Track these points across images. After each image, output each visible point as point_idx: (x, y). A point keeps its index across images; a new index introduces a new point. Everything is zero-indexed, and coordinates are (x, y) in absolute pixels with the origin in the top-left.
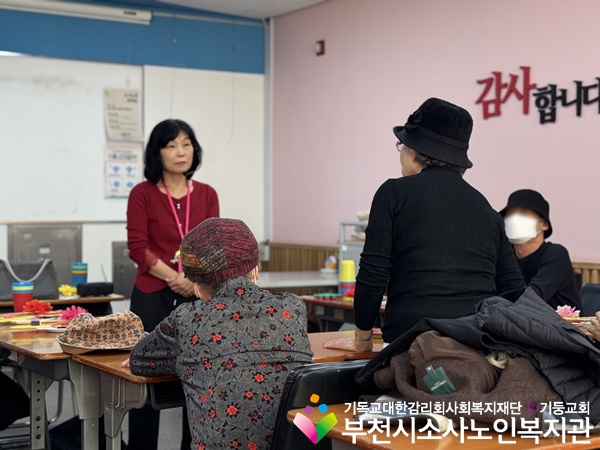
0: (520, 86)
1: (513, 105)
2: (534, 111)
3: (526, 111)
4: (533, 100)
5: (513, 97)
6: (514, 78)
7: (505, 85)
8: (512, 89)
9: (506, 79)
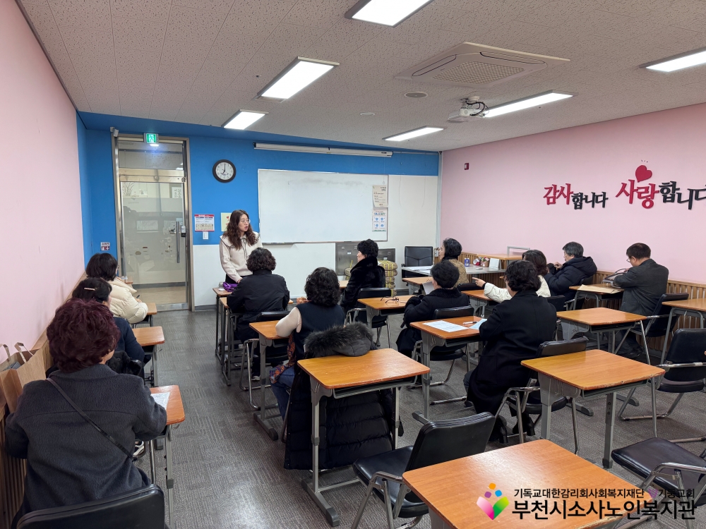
0: (565, 192)
1: (562, 200)
2: (572, 203)
3: (568, 203)
4: (571, 198)
5: (562, 196)
6: (563, 188)
7: (558, 191)
8: (562, 193)
9: (559, 188)
